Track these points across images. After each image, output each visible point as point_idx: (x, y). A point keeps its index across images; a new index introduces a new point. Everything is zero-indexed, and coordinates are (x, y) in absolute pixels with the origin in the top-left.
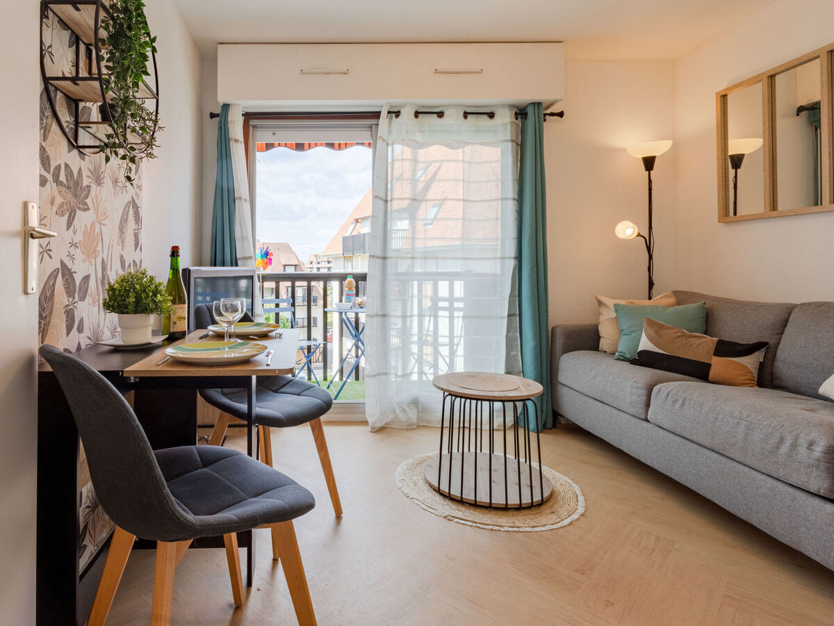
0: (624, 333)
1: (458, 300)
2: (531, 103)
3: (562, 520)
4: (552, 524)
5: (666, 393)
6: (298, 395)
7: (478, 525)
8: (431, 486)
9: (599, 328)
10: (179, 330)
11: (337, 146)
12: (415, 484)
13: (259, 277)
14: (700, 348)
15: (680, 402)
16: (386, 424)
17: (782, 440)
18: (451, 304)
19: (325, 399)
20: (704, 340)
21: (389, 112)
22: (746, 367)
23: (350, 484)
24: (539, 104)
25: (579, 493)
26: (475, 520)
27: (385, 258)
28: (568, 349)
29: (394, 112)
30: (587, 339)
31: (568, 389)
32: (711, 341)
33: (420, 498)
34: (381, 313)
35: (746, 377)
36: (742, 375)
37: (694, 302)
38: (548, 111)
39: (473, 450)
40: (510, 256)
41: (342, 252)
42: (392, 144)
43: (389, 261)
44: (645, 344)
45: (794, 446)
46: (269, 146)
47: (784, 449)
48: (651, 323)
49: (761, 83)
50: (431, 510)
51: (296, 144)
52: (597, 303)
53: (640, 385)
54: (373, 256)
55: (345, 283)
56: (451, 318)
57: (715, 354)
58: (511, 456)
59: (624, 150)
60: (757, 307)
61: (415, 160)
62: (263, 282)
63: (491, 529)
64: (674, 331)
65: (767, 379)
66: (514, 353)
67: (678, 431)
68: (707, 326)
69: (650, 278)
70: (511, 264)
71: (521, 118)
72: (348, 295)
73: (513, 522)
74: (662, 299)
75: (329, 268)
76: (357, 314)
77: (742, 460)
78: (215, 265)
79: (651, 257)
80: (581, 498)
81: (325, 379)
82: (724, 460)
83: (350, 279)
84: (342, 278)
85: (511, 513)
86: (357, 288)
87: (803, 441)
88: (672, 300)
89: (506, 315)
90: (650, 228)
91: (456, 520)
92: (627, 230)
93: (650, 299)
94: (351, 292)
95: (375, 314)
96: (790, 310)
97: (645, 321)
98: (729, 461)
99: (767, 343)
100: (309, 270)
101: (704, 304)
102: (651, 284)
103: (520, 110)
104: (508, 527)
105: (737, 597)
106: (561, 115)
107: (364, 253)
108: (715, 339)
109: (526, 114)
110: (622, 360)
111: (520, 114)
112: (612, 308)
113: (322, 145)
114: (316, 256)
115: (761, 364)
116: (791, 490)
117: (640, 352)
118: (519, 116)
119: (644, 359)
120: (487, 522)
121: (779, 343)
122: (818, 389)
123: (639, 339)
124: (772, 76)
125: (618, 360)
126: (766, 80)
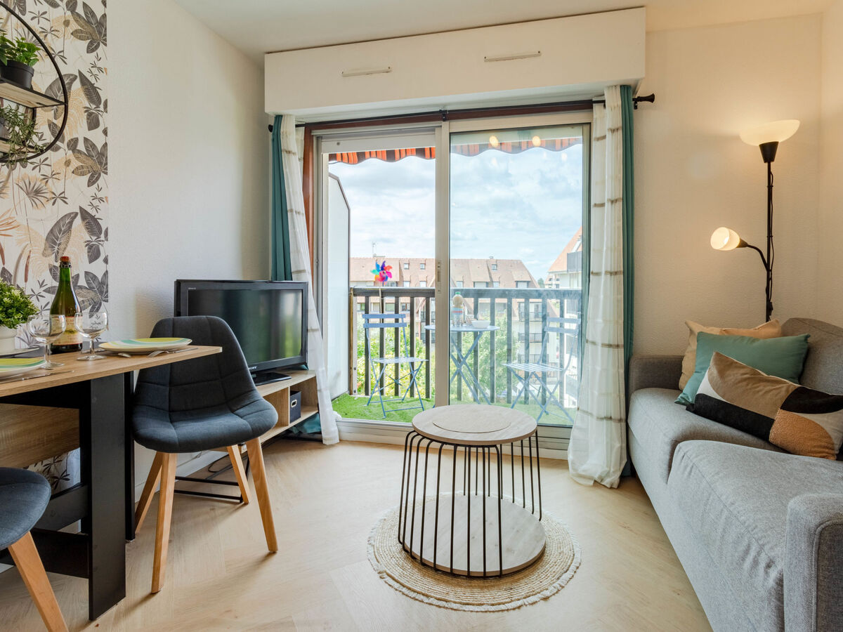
5: (682, 455)
9: (683, 360)
12: (392, 527)
14: (765, 398)
15: (689, 469)
22: (824, 431)
24: (628, 88)
25: (573, 566)
30: (669, 375)
32: (788, 388)
33: (377, 546)
35: (819, 443)
36: (813, 439)
38: (638, 95)
39: (480, 492)
41: (566, 269)
44: (706, 388)
57: (783, 407)
68: (804, 366)
69: (768, 301)
74: (764, 327)
79: (769, 279)
80: (567, 575)
83: (457, 296)
88: (778, 330)
90: (770, 236)
91: (387, 579)
94: (457, 310)
97: (713, 355)
101: (807, 337)
104: (436, 598)
106: (651, 98)
108: (797, 386)
110: (681, 404)
117: (699, 394)
123: (703, 378)
125: (678, 402)
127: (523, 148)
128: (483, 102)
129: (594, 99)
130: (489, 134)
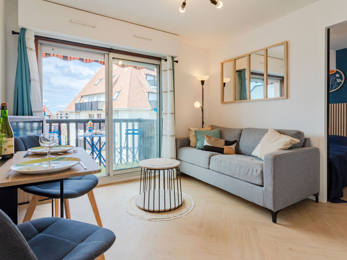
0: (198, 140)
1: (136, 130)
3: (189, 210)
4: (187, 212)
5: (215, 159)
6: (80, 179)
7: (162, 220)
8: (140, 208)
9: (190, 138)
10: (9, 153)
11: (85, 61)
12: (133, 208)
14: (221, 144)
15: (220, 162)
17: (249, 170)
18: (133, 132)
19: (95, 179)
20: (221, 141)
22: (233, 148)
25: (191, 198)
26: (161, 218)
28: (180, 146)
30: (186, 143)
31: (181, 161)
32: (223, 141)
33: (137, 214)
36: (232, 151)
37: (216, 129)
39: (148, 190)
41: (75, 110)
44: (206, 143)
45: (252, 171)
46: (47, 55)
47: (250, 172)
48: (207, 136)
49: (232, 61)
50: (143, 218)
51: (63, 56)
52: (188, 130)
53: (207, 157)
56: (133, 137)
57: (225, 145)
58: (162, 188)
59: (196, 77)
60: (234, 130)
63: (167, 220)
64: (213, 138)
65: (238, 152)
67: (219, 171)
68: (221, 136)
69: (203, 121)
73: (174, 215)
74: (206, 128)
75: (67, 117)
77: (238, 178)
78: (17, 115)
79: (203, 114)
80: (192, 200)
82: (233, 178)
83: (90, 122)
84: (77, 122)
85: (172, 211)
87: (255, 170)
88: (210, 128)
90: (203, 104)
91: (153, 220)
92: (198, 105)
93: (203, 128)
96: (242, 130)
97: (205, 135)
98: (235, 179)
99: (237, 141)
101: (220, 129)
102: (203, 123)
104: (173, 217)
105: (242, 221)
106: (177, 62)
107: (86, 111)
110: (199, 149)
112: (194, 131)
114: (60, 112)
115: (236, 147)
116: (251, 185)
117: (204, 146)
119: (207, 148)
120: (165, 218)
121: (239, 140)
122: (251, 154)
123: (204, 142)
124: (235, 60)
125: (197, 149)
126: (234, 61)
127: (125, 67)
128: (132, 50)
129: (162, 58)
130: (120, 60)
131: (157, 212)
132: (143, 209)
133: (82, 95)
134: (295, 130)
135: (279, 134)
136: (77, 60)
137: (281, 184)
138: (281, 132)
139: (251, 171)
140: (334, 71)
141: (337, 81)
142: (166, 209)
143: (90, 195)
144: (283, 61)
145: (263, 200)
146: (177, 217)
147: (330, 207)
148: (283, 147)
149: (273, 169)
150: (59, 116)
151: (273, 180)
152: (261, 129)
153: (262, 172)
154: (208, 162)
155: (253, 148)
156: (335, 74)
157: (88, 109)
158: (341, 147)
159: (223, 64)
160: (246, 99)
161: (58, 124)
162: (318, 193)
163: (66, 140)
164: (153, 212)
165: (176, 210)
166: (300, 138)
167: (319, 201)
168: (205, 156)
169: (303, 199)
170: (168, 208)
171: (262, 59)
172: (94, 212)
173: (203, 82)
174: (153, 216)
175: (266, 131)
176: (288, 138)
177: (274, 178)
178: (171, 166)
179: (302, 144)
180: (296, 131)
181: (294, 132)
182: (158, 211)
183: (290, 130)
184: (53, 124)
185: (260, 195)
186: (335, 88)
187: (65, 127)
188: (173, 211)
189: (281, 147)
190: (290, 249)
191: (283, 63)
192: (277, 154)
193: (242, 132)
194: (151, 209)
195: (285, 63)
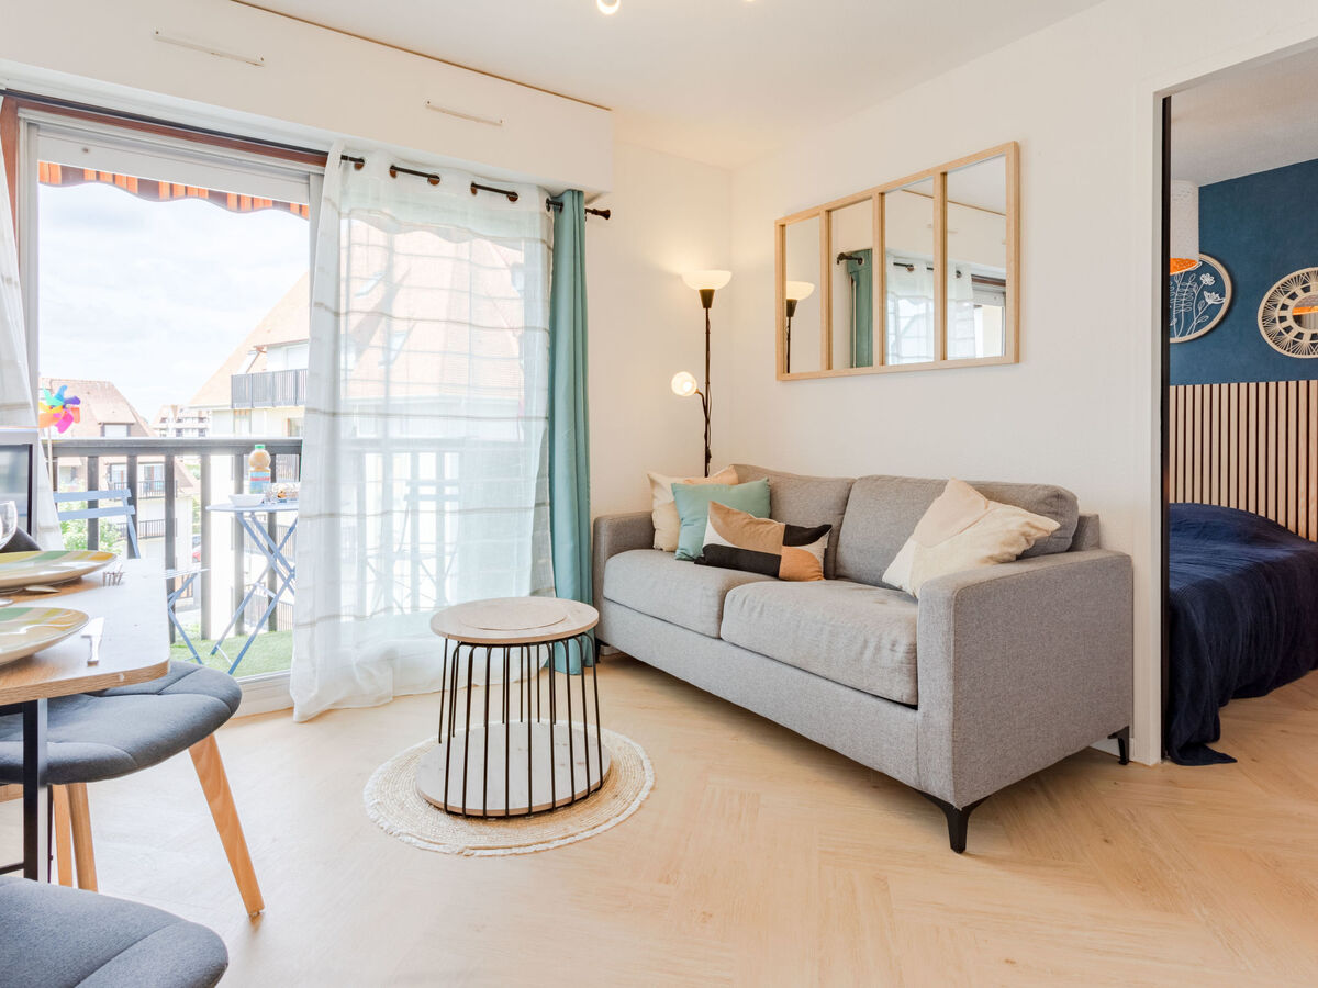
0: (684, 522)
1: (452, 483)
2: (569, 190)
3: (630, 804)
4: (618, 815)
5: (741, 600)
6: (159, 693)
7: (514, 850)
8: (430, 803)
9: (653, 517)
11: (233, 202)
12: (402, 805)
13: (45, 447)
14: (768, 538)
15: (758, 609)
16: (334, 704)
17: (866, 643)
18: (440, 490)
20: (772, 527)
21: (344, 158)
22: (813, 557)
23: (275, 840)
24: (580, 193)
25: (642, 756)
26: (509, 844)
27: (334, 414)
28: (617, 549)
29: (352, 159)
30: (639, 535)
31: (618, 606)
32: (777, 528)
33: (413, 831)
34: (328, 511)
35: (815, 569)
36: (811, 566)
37: (755, 479)
38: (591, 207)
40: (538, 415)
41: (229, 403)
42: (349, 215)
43: (342, 420)
44: (712, 537)
45: (878, 649)
46: (71, 175)
47: (868, 654)
48: (717, 508)
49: (818, 217)
50: (436, 847)
51: (140, 180)
52: (649, 482)
53: (710, 593)
54: (315, 411)
55: (250, 458)
56: (440, 512)
57: (785, 544)
59: (680, 277)
60: (820, 482)
61: (390, 249)
62: (54, 458)
63: (536, 851)
64: (741, 517)
65: (832, 570)
66: (542, 561)
67: (755, 648)
68: (771, 508)
69: (707, 448)
70: (540, 427)
71: (555, 210)
72: (256, 479)
73: (565, 829)
74: (721, 474)
75: (201, 431)
76: (272, 515)
77: (826, 674)
79: (708, 421)
80: (646, 764)
81: (204, 637)
82: (806, 676)
83: (259, 451)
84: (241, 449)
85: (560, 813)
86: (273, 466)
87: (886, 643)
88: (733, 477)
89: (533, 505)
90: (708, 383)
91: (478, 852)
92: (685, 384)
93: (706, 475)
94: (260, 475)
95: (317, 513)
96: (849, 487)
97: (710, 505)
98: (812, 678)
99: (830, 526)
100: (158, 433)
101: (767, 481)
102: (708, 456)
103: (553, 198)
104: (559, 839)
105: (833, 849)
106: (606, 214)
107: (273, 405)
108: (783, 524)
109: (562, 205)
110: (685, 560)
111: (554, 203)
112: (669, 489)
113: (200, 193)
114: (174, 408)
115: (826, 552)
117: (706, 547)
118: (552, 206)
119: (714, 557)
120: (527, 842)
121: (841, 524)
122: (881, 576)
123: (704, 530)
124: (829, 211)
125: (680, 559)
126: (824, 214)
131: (499, 818)
132: (443, 807)
133: (259, 343)
134: (1046, 483)
135: (982, 500)
136: (198, 197)
137: (983, 697)
138: (992, 493)
139: (872, 649)
140: (1191, 262)
141: (1207, 300)
142: (533, 805)
143: (204, 760)
144: (1003, 219)
145: (915, 762)
146: (577, 838)
147: (1171, 782)
148: (996, 552)
149: (952, 639)
150: (172, 425)
151: (952, 682)
152: (920, 480)
153: (913, 651)
154: (716, 609)
155: (889, 557)
156: (1199, 272)
157: (284, 398)
158: (1219, 547)
159: (783, 226)
160: (870, 364)
161: (162, 458)
162: (1127, 728)
163: (195, 520)
164: (484, 817)
165: (578, 807)
166: (1062, 515)
167: (1131, 758)
168: (704, 588)
169: (1070, 753)
170: (542, 799)
171: (929, 209)
172: (220, 832)
173: (707, 298)
174: (481, 833)
175: (935, 488)
176: (1014, 515)
177: (957, 677)
178: (561, 630)
179: (1071, 540)
180: (1046, 487)
181: (1041, 492)
182: (503, 814)
183: (1027, 486)
184: (140, 459)
185: (903, 742)
186: (1199, 326)
187: (194, 471)
188: (567, 812)
189: (987, 553)
190: (1007, 961)
191: (1000, 228)
192: (971, 580)
193: (850, 490)
194: (474, 805)
195: (1008, 225)
